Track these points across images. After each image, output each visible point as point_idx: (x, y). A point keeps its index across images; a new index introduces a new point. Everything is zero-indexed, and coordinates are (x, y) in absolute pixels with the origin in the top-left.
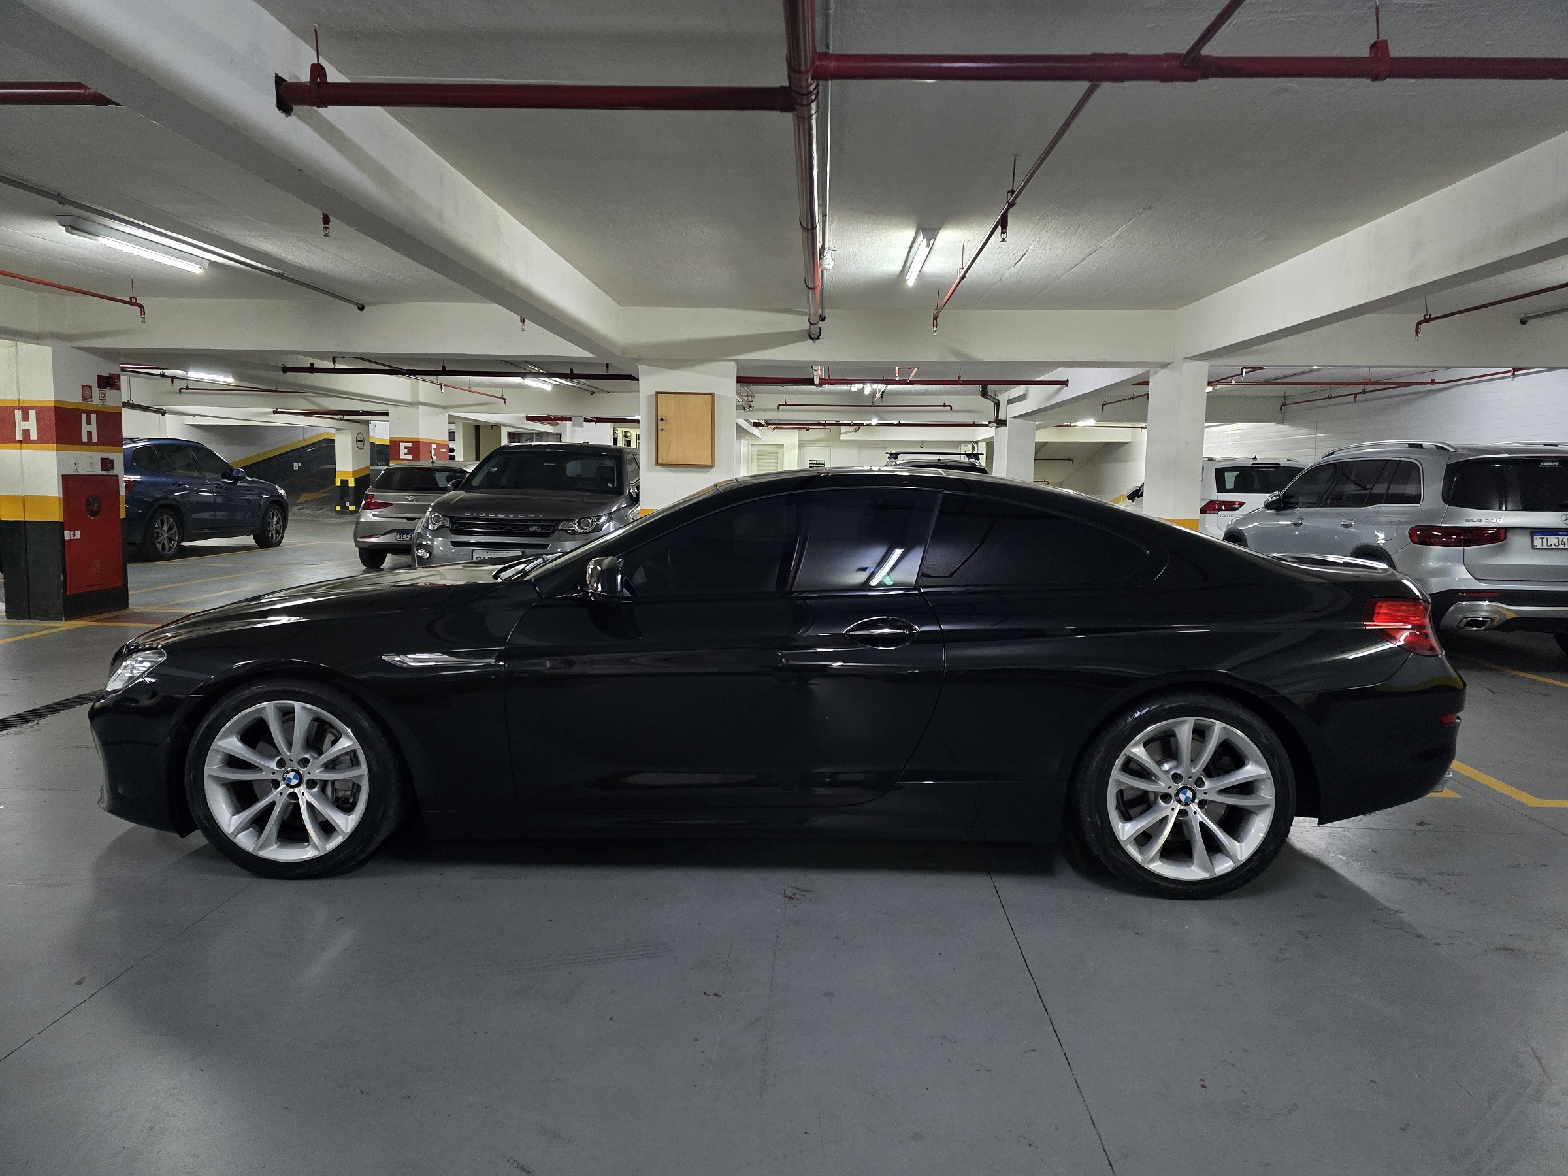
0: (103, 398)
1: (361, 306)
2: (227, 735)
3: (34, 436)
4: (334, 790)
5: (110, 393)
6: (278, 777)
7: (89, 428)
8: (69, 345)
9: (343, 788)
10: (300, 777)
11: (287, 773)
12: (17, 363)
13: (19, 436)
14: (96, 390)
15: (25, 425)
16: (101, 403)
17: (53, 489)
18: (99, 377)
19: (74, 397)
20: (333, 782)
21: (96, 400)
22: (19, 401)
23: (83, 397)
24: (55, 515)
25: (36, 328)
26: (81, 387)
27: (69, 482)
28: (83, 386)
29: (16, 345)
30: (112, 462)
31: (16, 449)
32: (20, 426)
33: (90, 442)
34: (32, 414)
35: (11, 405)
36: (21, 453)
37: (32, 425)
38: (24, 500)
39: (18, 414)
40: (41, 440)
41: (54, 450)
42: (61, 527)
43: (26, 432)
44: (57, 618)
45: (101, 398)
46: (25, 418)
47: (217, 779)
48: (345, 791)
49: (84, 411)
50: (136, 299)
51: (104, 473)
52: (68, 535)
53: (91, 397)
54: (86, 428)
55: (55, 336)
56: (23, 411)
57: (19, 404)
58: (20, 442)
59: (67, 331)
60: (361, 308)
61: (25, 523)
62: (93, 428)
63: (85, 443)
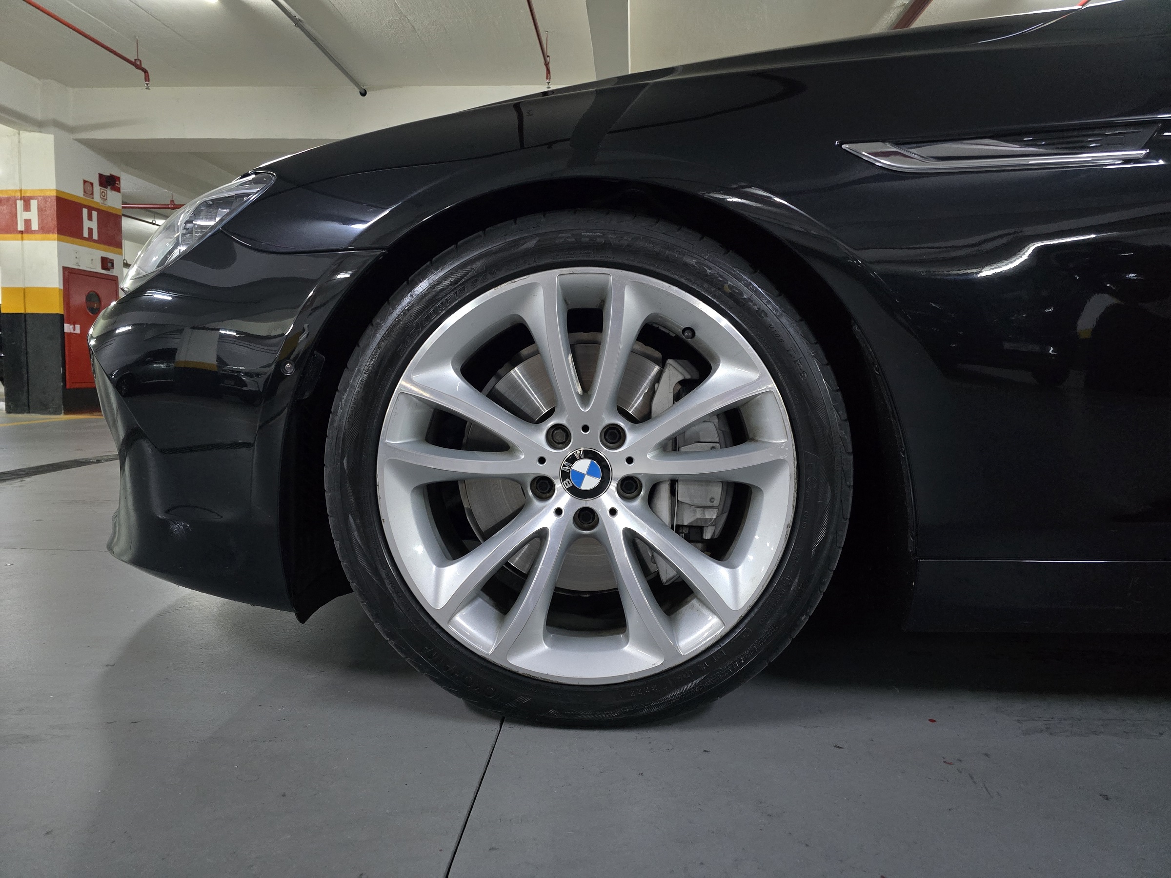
0: (104, 197)
1: (363, 92)
2: (433, 360)
3: (35, 226)
4: (675, 505)
5: (111, 194)
6: (551, 470)
7: (90, 224)
8: (72, 136)
9: (697, 502)
10: (604, 469)
11: (572, 460)
12: (19, 152)
13: (21, 227)
14: (97, 188)
15: (27, 215)
16: (102, 202)
17: (55, 281)
18: (101, 176)
19: (76, 191)
20: (674, 483)
21: (97, 198)
22: (21, 191)
23: (85, 192)
24: (56, 308)
25: (39, 116)
26: (82, 182)
27: (70, 275)
28: (85, 182)
29: (19, 134)
30: (112, 262)
31: (18, 240)
32: (22, 216)
33: (90, 238)
34: (34, 204)
35: (12, 194)
36: (22, 245)
37: (33, 215)
38: (24, 291)
39: (20, 204)
40: (43, 230)
41: (55, 240)
42: (61, 319)
43: (28, 222)
44: (56, 412)
45: (102, 196)
46: (27, 208)
47: (405, 470)
48: (705, 508)
49: (86, 206)
50: (140, 61)
51: (104, 272)
52: (68, 328)
53: (92, 194)
54: (87, 224)
55: (58, 125)
56: (25, 201)
57: (21, 194)
58: (21, 232)
59: (70, 122)
60: (364, 94)
61: (25, 315)
62: (94, 225)
63: (85, 239)
